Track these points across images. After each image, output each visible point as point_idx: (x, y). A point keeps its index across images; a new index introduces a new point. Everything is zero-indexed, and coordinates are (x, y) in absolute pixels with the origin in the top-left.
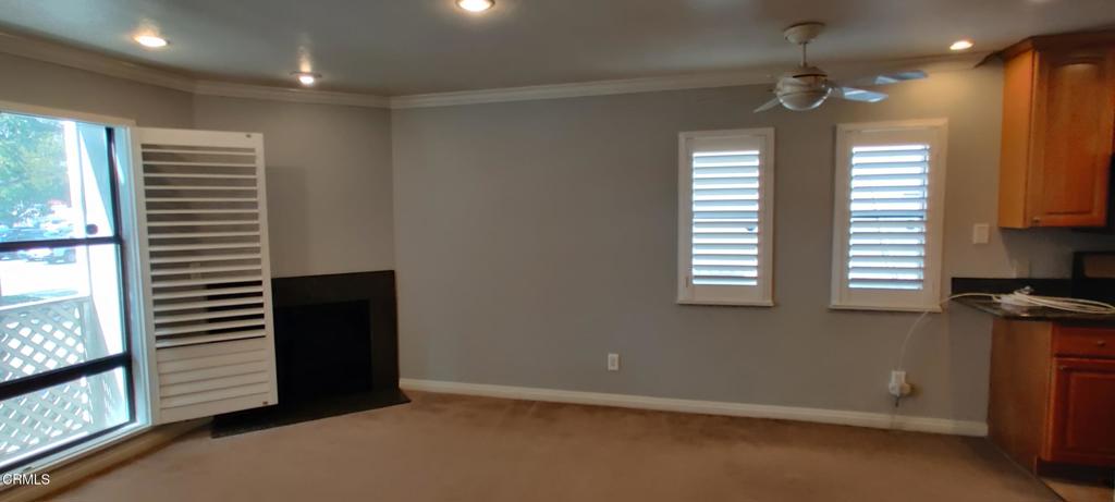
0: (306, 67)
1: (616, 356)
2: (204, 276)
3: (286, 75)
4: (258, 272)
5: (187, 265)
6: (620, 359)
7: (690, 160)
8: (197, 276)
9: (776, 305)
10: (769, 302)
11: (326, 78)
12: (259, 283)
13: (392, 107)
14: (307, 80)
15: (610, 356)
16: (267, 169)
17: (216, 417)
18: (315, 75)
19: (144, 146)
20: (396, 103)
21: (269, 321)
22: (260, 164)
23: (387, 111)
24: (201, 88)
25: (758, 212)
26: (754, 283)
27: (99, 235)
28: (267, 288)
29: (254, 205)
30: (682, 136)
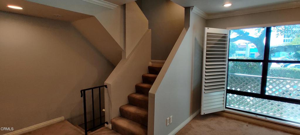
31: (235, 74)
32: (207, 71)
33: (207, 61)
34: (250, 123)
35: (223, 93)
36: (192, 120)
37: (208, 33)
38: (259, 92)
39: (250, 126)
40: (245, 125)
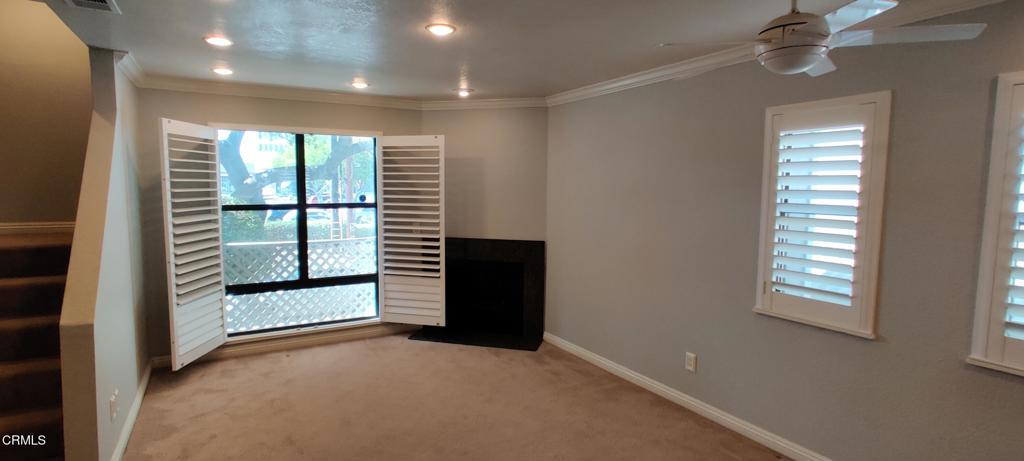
0: (464, 85)
1: (693, 355)
2: (422, 232)
3: (450, 91)
4: (438, 232)
5: (410, 224)
6: (696, 359)
7: (775, 141)
8: (417, 231)
9: (878, 338)
10: (868, 333)
11: (477, 91)
12: (438, 240)
13: (549, 105)
14: (464, 94)
15: (688, 354)
16: (446, 160)
17: (424, 326)
18: (469, 90)
19: (384, 148)
20: (550, 102)
21: (442, 267)
22: (442, 157)
23: (545, 110)
24: (425, 107)
25: (858, 209)
26: (847, 303)
27: (367, 201)
28: (442, 244)
29: (437, 185)
30: (769, 113)
31: (229, 244)
32: (179, 242)
33: (175, 215)
34: (289, 349)
35: (218, 296)
36: (147, 388)
37: (170, 135)
38: (296, 276)
39: (294, 355)
40: (283, 355)
